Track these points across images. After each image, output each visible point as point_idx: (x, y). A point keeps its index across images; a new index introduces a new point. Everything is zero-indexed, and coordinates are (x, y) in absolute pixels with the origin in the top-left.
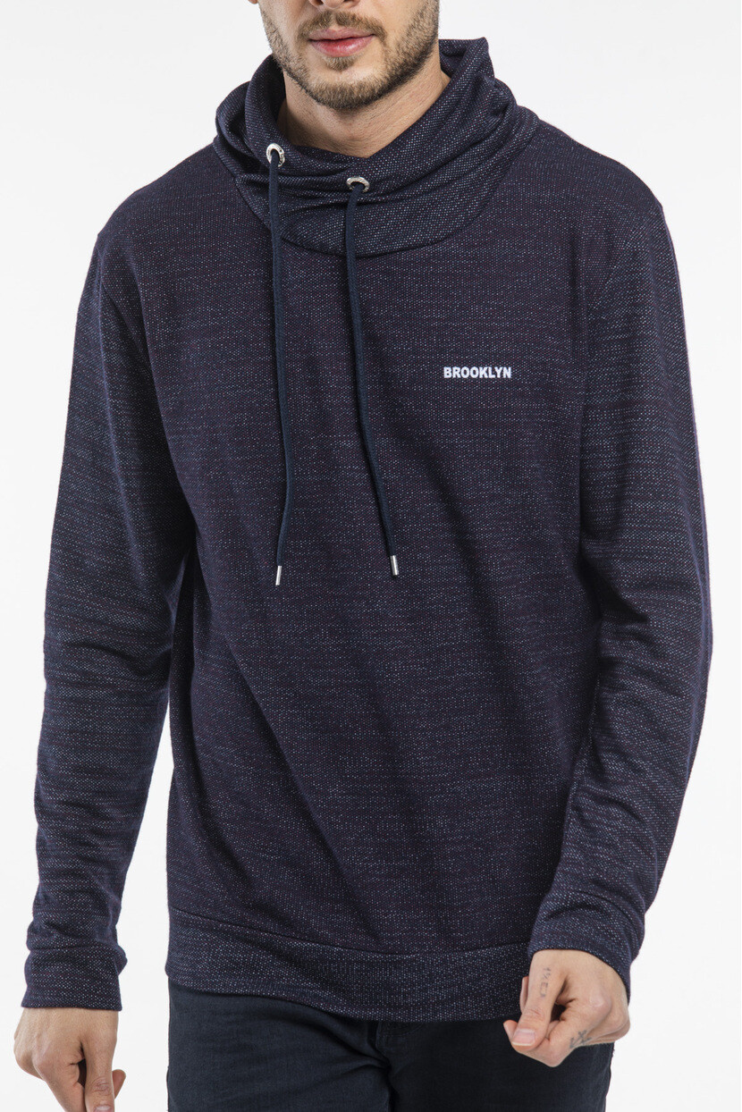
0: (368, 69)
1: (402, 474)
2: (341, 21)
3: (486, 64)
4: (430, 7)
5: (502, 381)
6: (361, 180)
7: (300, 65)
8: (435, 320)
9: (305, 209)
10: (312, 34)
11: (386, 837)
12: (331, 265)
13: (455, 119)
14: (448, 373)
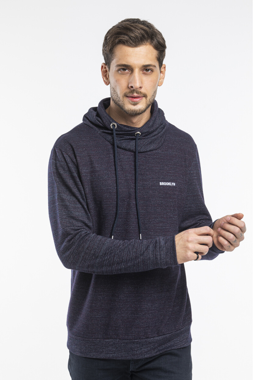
1: (147, 211)
2: (137, 93)
5: (173, 186)
6: (139, 133)
7: (122, 103)
8: (157, 170)
9: (122, 140)
10: (128, 95)
11: (134, 308)
12: (130, 154)
14: (161, 184)
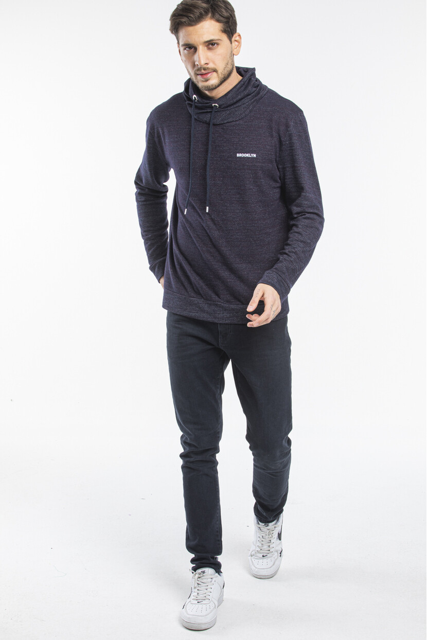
0: (214, 80)
1: (223, 182)
2: (205, 69)
3: (253, 74)
4: (230, 61)
5: (253, 158)
6: (216, 105)
7: (196, 81)
8: (235, 141)
9: (202, 112)
10: (198, 73)
13: (243, 88)
14: (238, 155)
